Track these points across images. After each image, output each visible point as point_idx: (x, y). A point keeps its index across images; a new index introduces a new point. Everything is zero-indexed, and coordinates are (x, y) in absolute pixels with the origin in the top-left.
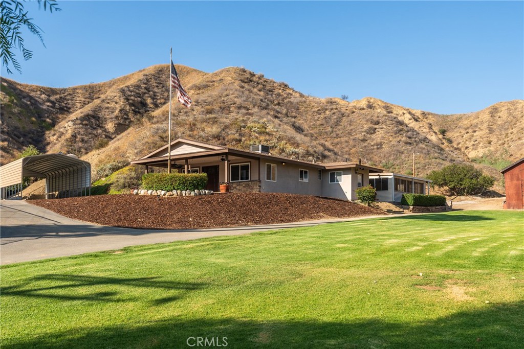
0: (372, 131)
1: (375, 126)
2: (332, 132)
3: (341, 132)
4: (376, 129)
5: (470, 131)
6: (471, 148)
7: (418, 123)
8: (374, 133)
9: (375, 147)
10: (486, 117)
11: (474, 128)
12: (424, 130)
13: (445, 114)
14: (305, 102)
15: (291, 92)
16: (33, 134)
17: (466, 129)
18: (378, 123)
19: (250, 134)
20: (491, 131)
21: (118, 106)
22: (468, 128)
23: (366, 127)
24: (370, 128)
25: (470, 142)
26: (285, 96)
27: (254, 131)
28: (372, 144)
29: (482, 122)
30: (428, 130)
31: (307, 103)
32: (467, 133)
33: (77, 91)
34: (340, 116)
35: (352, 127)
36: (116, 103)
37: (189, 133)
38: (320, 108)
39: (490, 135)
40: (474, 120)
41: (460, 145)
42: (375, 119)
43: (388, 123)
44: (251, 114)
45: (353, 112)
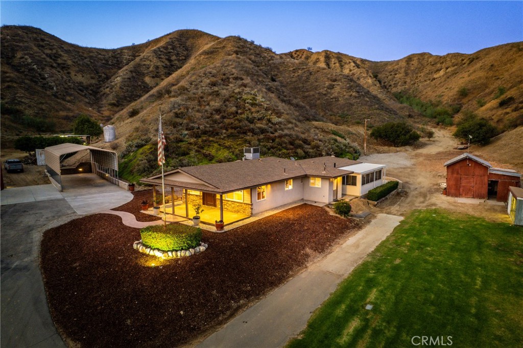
0: (331, 87)
1: (334, 83)
2: (303, 87)
3: (310, 87)
4: (334, 85)
5: (393, 73)
6: (393, 86)
7: (359, 69)
8: (333, 88)
9: (334, 100)
10: (404, 64)
11: (396, 72)
12: (364, 75)
13: (376, 61)
14: (284, 63)
15: (274, 55)
16: (93, 86)
17: (390, 72)
18: (335, 80)
19: (244, 105)
20: (407, 74)
21: (152, 63)
22: (391, 72)
23: (327, 84)
24: (330, 85)
25: (392, 81)
26: (270, 58)
27: (248, 103)
28: (332, 97)
29: (401, 68)
30: (366, 75)
31: (285, 64)
32: (391, 75)
33: (124, 51)
34: (308, 74)
35: (317, 83)
36: (150, 61)
37: (197, 108)
38: (294, 68)
39: (406, 77)
40: (396, 66)
41: (386, 84)
42: (334, 78)
43: (343, 81)
44: (245, 86)
45: (318, 71)
